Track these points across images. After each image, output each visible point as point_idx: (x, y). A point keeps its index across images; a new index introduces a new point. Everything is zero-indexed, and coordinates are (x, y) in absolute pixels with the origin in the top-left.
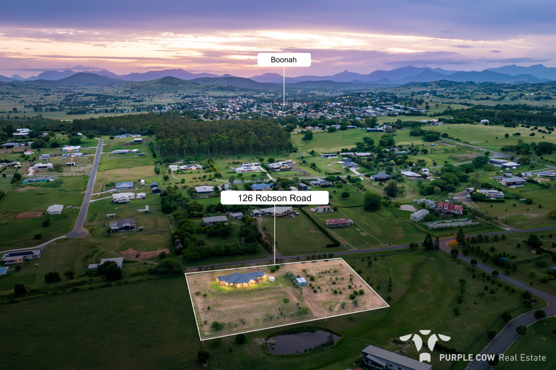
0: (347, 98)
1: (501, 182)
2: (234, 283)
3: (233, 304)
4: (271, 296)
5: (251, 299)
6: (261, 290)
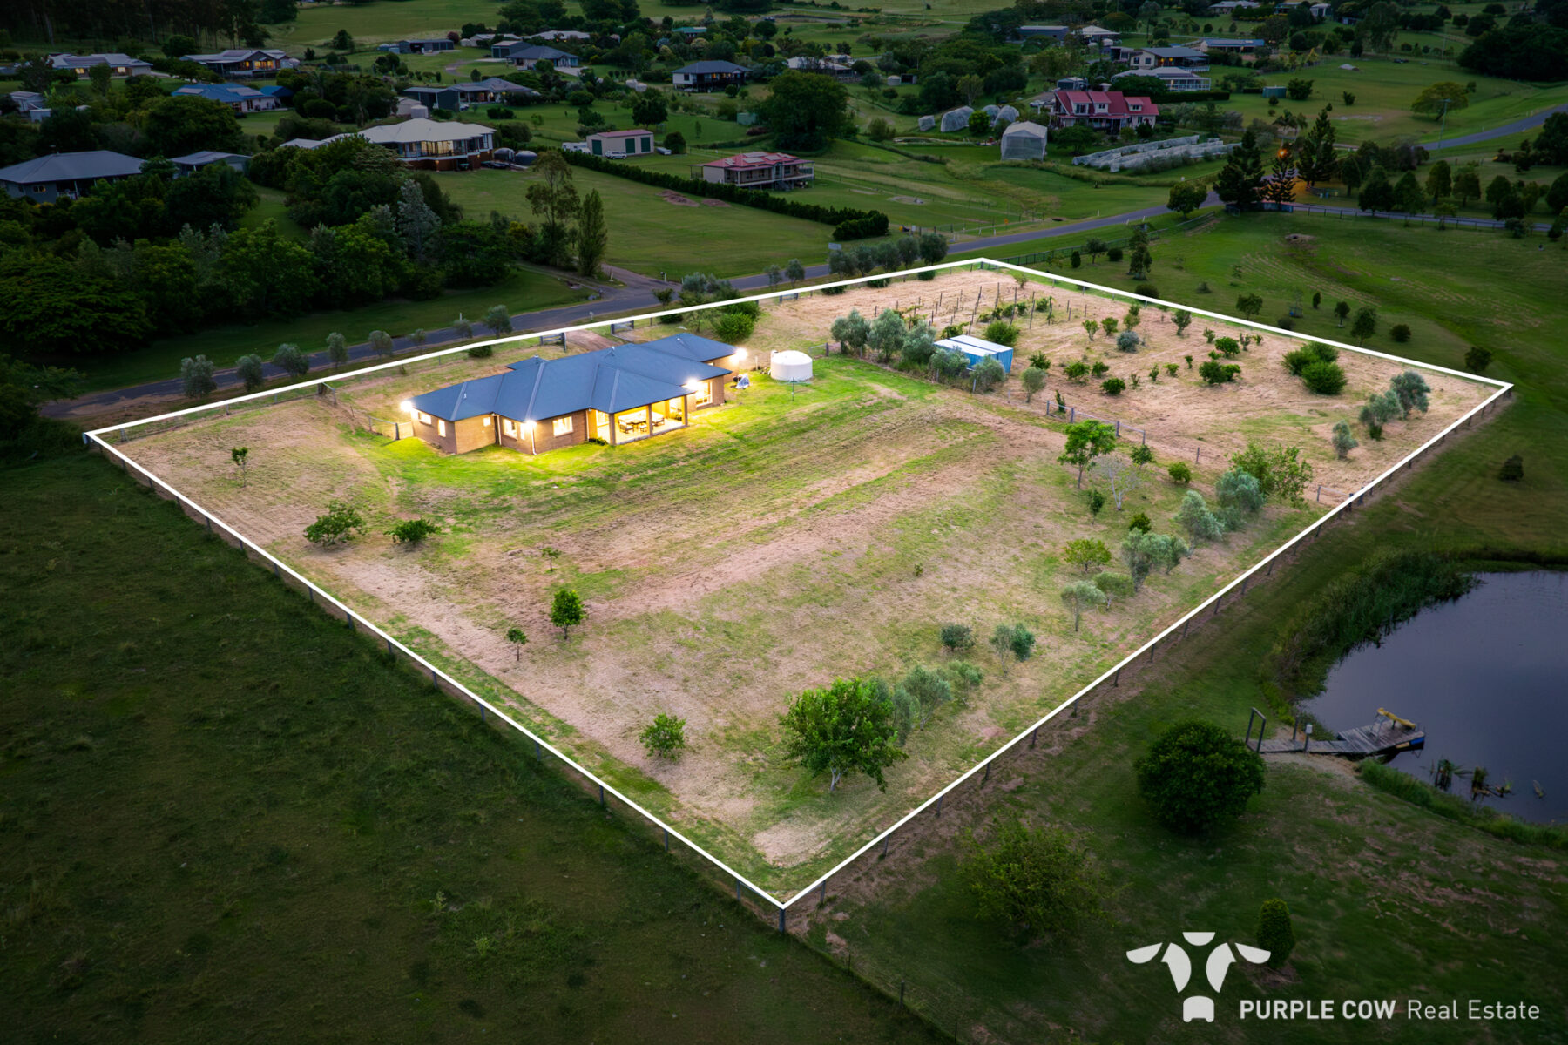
1: (1136, 62)
2: (580, 414)
3: (706, 546)
4: (905, 454)
5: (798, 495)
6: (799, 430)
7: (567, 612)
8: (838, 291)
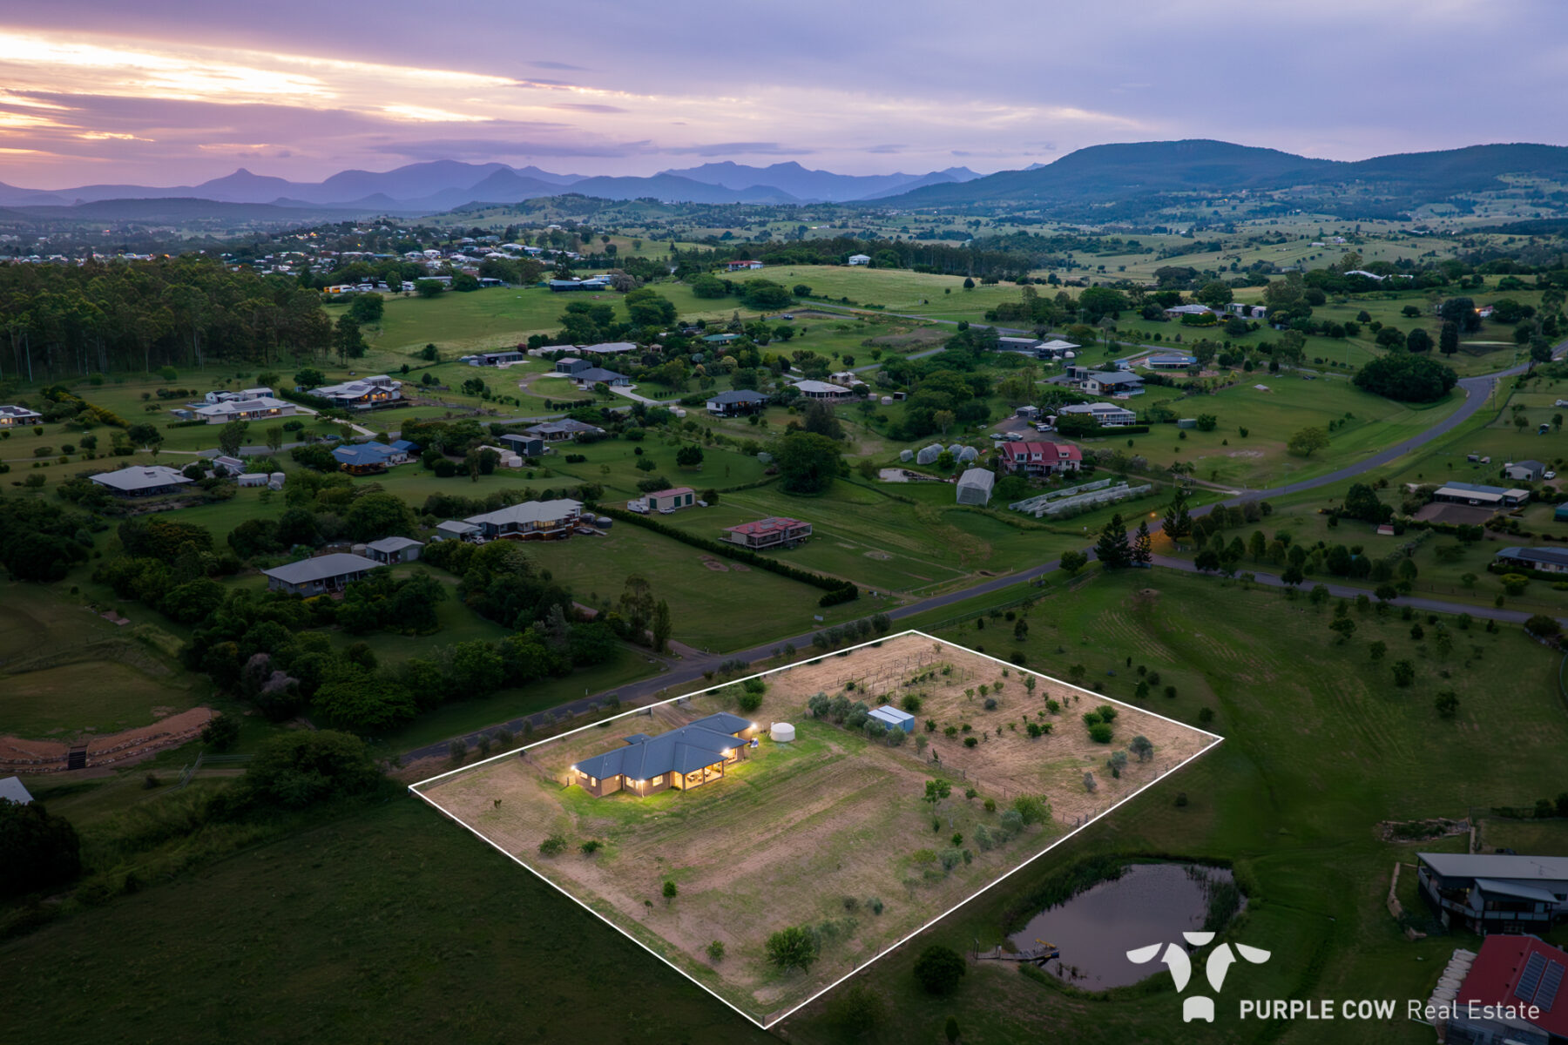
0: (311, 239)
1: (1085, 386)
2: (667, 775)
3: (734, 852)
4: (842, 792)
5: (782, 821)
6: (784, 778)
7: (670, 892)
8: (817, 662)
